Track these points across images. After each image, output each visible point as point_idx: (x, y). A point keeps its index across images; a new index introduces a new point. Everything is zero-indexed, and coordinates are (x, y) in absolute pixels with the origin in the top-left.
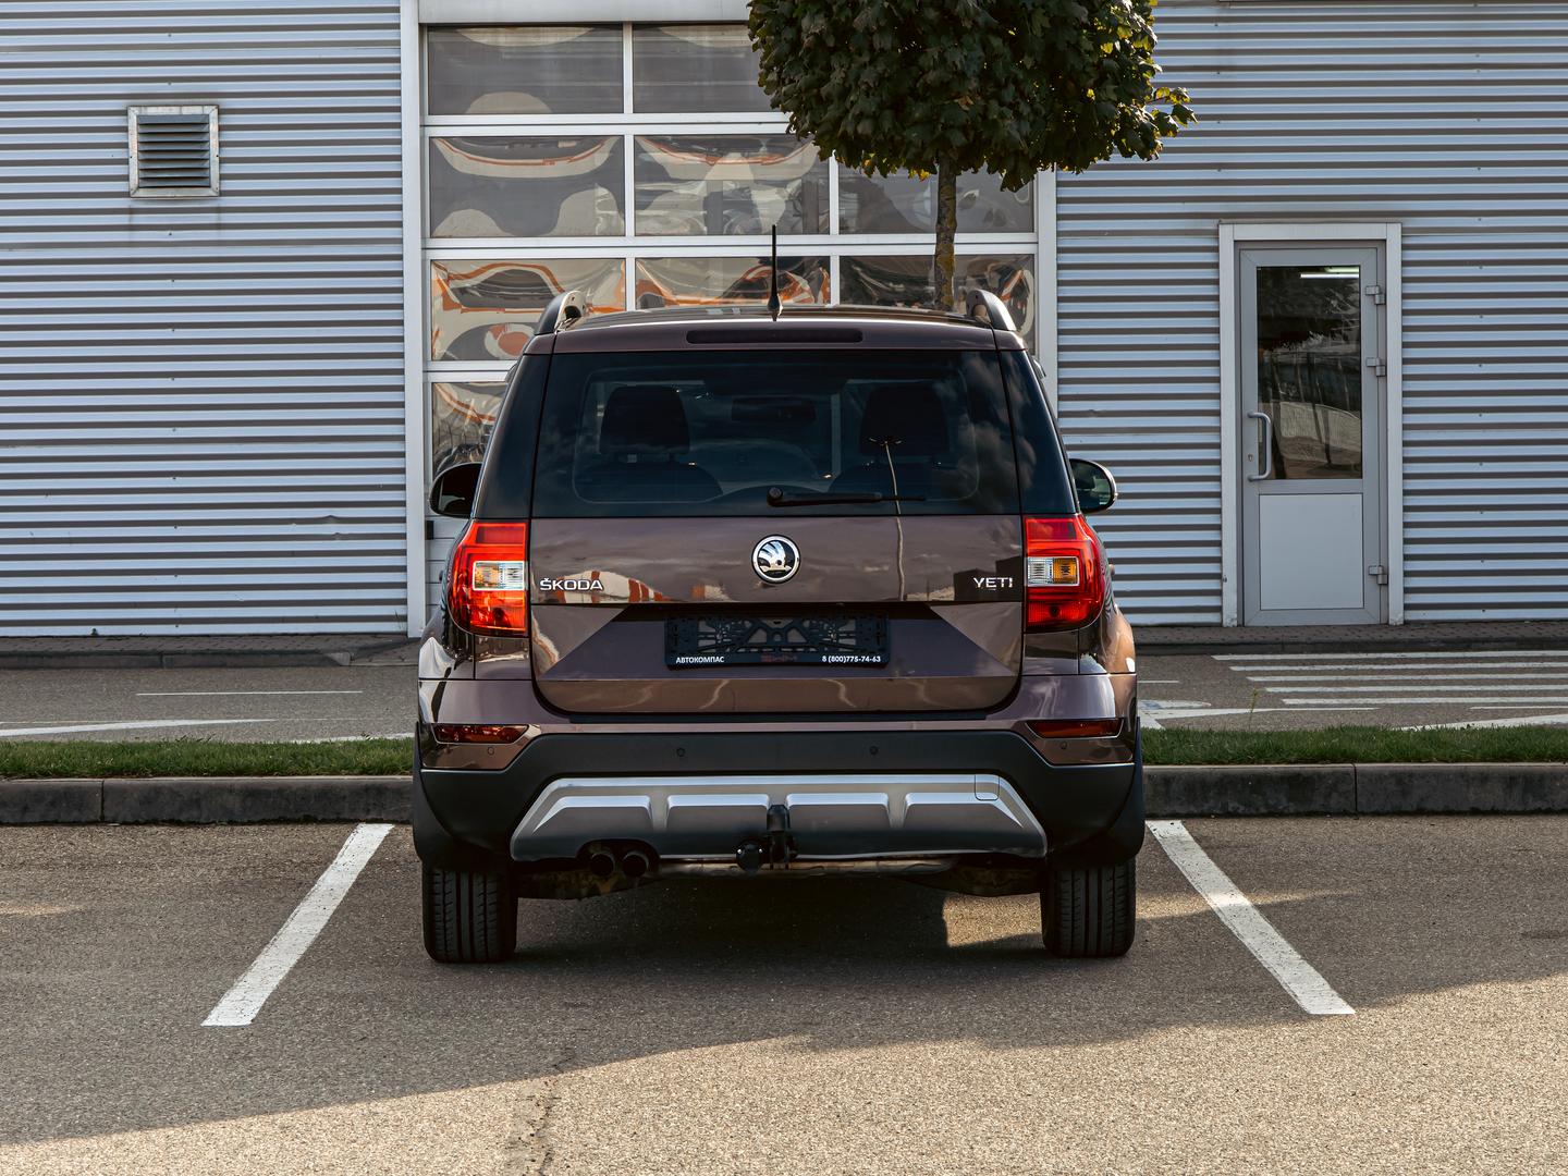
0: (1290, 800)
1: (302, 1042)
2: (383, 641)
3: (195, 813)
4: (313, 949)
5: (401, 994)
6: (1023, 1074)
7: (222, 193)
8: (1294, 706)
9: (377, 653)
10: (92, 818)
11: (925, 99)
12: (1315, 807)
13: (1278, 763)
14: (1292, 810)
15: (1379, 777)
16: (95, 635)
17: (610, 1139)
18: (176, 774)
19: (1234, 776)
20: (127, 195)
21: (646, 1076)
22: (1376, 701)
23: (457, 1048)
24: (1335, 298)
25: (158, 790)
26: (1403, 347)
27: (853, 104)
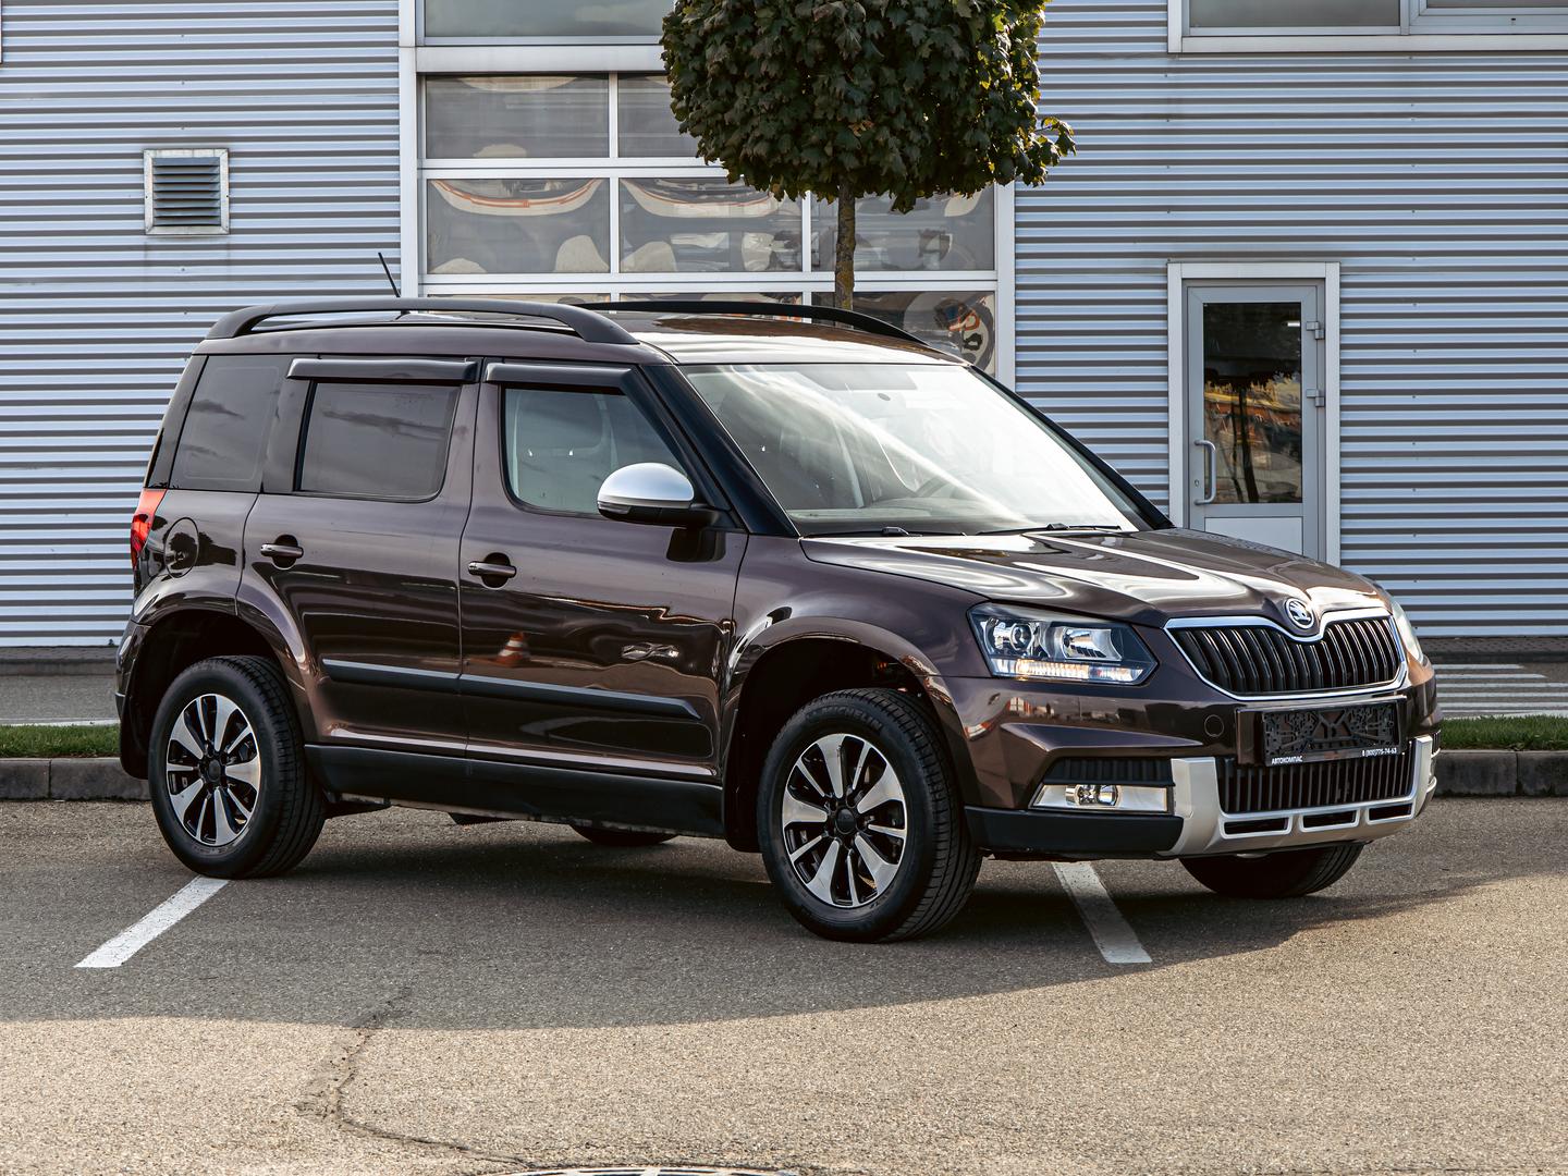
1: (161, 981)
3: (136, 791)
5: (270, 943)
7: (231, 231)
10: (41, 795)
16: (111, 645)
17: (414, 1063)
20: (143, 232)
21: (469, 1011)
23: (304, 987)
25: (102, 768)
26: (1341, 379)
27: (753, 128)
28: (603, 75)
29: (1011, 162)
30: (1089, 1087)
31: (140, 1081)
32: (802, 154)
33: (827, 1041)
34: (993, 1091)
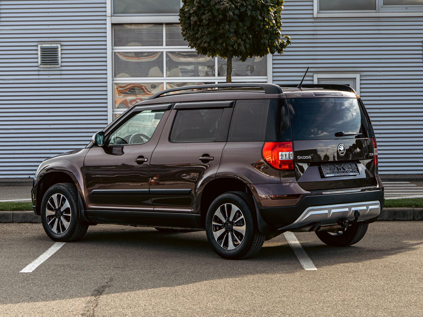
1: (43, 276)
3: (36, 220)
5: (73, 265)
6: (227, 285)
7: (62, 66)
10: (10, 221)
11: (222, 38)
16: (29, 178)
17: (114, 301)
20: (38, 66)
21: (129, 285)
23: (83, 278)
25: (27, 214)
27: (204, 39)
28: (161, 24)
29: (274, 48)
30: (303, 308)
31: (38, 307)
32: (217, 46)
33: (229, 294)
34: (276, 309)
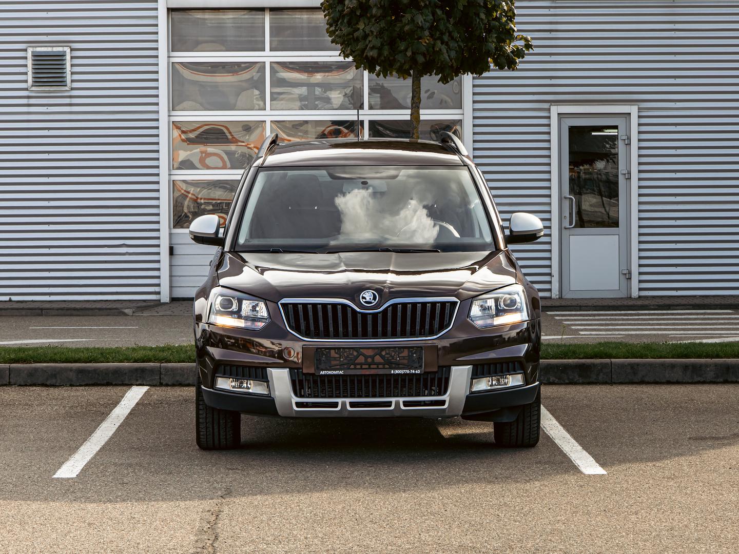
0: (580, 376)
1: (100, 485)
2: (149, 304)
3: (54, 381)
4: (107, 444)
5: (149, 464)
6: (446, 501)
7: (72, 89)
8: (584, 335)
9: (146, 309)
10: (5, 383)
11: (405, 40)
12: (592, 380)
13: (574, 359)
14: (581, 381)
15: (622, 366)
16: (10, 300)
17: (246, 530)
18: (45, 362)
19: (553, 365)
20: (26, 89)
21: (265, 501)
22: (624, 333)
23: (175, 488)
24: (608, 144)
25: (36, 369)
26: (639, 164)
27: (370, 41)
28: (262, 10)
29: (503, 58)
30: (598, 542)
31: (108, 540)
33: (455, 517)
